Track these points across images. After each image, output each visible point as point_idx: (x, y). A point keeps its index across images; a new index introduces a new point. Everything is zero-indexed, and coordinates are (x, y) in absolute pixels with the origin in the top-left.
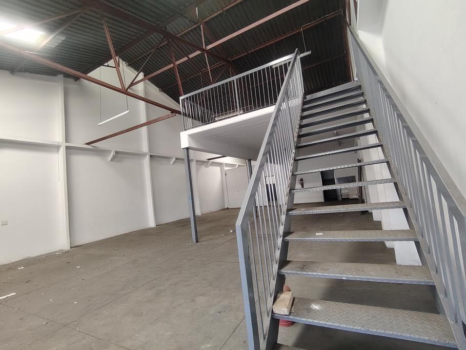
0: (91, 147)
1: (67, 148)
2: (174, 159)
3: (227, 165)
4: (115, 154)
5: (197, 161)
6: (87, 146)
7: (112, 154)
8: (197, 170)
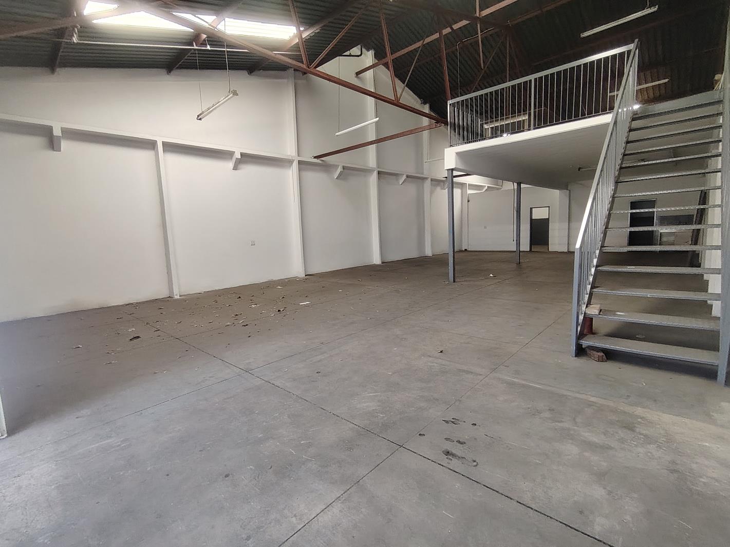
0: (320, 162)
1: (300, 162)
2: (404, 177)
3: (472, 186)
4: (342, 170)
5: (432, 180)
6: (316, 160)
7: (339, 170)
8: (432, 193)
